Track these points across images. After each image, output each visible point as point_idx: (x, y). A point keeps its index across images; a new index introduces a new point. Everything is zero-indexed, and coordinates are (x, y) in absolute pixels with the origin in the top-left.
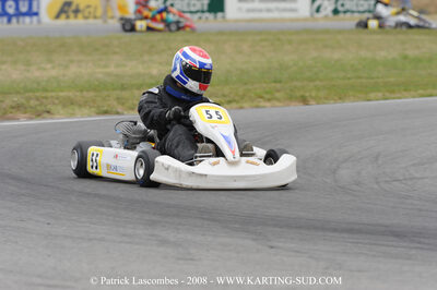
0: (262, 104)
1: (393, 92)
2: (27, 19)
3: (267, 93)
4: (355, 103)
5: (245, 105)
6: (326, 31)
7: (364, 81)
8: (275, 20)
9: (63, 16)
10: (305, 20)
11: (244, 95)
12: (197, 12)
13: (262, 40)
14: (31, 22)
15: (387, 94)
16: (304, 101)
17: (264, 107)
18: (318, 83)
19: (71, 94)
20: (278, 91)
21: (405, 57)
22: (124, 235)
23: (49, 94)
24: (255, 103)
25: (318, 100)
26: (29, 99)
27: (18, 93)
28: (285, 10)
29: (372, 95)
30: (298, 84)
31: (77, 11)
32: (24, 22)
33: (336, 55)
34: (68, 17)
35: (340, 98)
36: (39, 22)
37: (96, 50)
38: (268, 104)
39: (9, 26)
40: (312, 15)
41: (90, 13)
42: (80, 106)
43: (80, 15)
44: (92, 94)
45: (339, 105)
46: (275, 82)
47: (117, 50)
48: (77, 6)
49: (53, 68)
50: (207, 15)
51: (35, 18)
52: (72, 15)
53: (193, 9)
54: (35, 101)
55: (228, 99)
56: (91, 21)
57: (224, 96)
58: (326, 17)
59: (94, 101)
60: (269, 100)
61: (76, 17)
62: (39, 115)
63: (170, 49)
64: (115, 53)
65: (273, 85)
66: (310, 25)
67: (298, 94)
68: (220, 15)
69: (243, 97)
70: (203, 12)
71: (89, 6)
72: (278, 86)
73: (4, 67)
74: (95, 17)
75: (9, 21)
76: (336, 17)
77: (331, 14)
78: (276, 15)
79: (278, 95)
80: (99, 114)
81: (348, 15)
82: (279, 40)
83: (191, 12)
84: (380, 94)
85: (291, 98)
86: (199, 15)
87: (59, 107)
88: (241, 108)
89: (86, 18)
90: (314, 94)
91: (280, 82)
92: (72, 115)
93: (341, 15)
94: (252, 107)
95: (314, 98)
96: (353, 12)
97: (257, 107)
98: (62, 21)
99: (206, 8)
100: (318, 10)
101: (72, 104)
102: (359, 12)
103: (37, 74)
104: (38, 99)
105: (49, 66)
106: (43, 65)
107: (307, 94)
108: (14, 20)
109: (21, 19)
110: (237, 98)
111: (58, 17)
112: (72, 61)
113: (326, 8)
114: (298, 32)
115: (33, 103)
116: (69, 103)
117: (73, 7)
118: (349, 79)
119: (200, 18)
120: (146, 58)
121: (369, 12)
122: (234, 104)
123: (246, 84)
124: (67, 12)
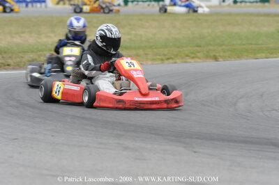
0: (189, 60)
1: (272, 53)
3: (192, 53)
4: (248, 61)
5: (178, 61)
6: (230, 14)
7: (253, 46)
9: (61, 3)
10: (215, 7)
11: (177, 55)
12: (147, 1)
13: (188, 20)
14: (41, 7)
15: (269, 55)
16: (216, 59)
17: (190, 62)
18: (224, 47)
20: (199, 52)
22: (101, 144)
24: (184, 60)
25: (225, 58)
26: (40, 56)
27: (32, 52)
29: (259, 55)
30: (211, 48)
32: (36, 7)
33: (236, 29)
34: (64, 4)
35: (238, 57)
36: (46, 6)
38: (192, 61)
39: (27, 9)
40: (220, 4)
45: (238, 62)
46: (197, 46)
49: (55, 36)
50: (153, 3)
51: (44, 4)
55: (167, 57)
57: (164, 55)
58: (229, 5)
60: (193, 58)
61: (69, 4)
65: (196, 48)
66: (219, 10)
67: (212, 54)
68: (161, 3)
69: (176, 56)
70: (151, 1)
72: (199, 49)
73: (23, 35)
75: (27, 6)
76: (236, 5)
77: (232, 3)
79: (198, 54)
81: (243, 4)
82: (199, 19)
83: (143, 1)
84: (263, 55)
85: (207, 57)
88: (175, 63)
90: (221, 54)
91: (200, 46)
93: (239, 4)
94: (182, 62)
95: (222, 57)
96: (246, 2)
97: (186, 62)
100: (224, 1)
102: (250, 2)
103: (45, 40)
105: (52, 35)
106: (49, 34)
107: (217, 54)
108: (30, 5)
109: (34, 4)
110: (173, 57)
111: (58, 3)
118: (244, 45)
119: (149, 5)
121: (257, 2)
122: (171, 61)
123: (178, 47)
124: (64, 0)
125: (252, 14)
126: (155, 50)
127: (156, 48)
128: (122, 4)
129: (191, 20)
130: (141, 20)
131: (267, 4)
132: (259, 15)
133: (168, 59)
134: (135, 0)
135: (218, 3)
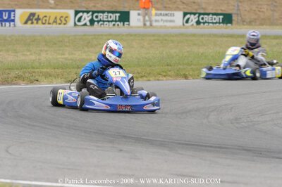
0: (161, 78)
2: (7, 24)
3: (163, 72)
5: (151, 79)
6: (194, 35)
8: (161, 27)
9: (30, 22)
10: (180, 27)
12: (112, 21)
13: (155, 40)
14: (10, 25)
16: (186, 77)
17: (162, 80)
18: (193, 67)
19: (48, 70)
20: (170, 71)
23: (36, 70)
24: (157, 78)
25: (194, 77)
26: (24, 73)
27: (17, 69)
28: (167, 21)
30: (181, 67)
31: (38, 19)
32: (5, 25)
33: (201, 50)
34: (32, 23)
36: (15, 25)
37: (55, 44)
38: (164, 79)
40: (183, 24)
41: (46, 20)
42: (55, 77)
43: (40, 22)
44: (61, 70)
46: (168, 65)
47: (68, 44)
48: (38, 16)
49: (31, 54)
50: (118, 23)
51: (12, 23)
52: (35, 22)
53: (110, 19)
54: (28, 74)
56: (47, 25)
57: (138, 73)
59: (62, 75)
60: (165, 76)
61: (37, 23)
62: (32, 82)
63: (100, 44)
64: (66, 46)
65: (167, 67)
66: (183, 30)
67: (182, 73)
68: (126, 23)
69: (150, 74)
70: (116, 21)
71: (45, 16)
72: (170, 67)
73: (1, 53)
74: (49, 24)
76: (198, 26)
77: (195, 24)
78: (161, 24)
79: (169, 73)
80: (66, 82)
81: (206, 24)
82: (166, 40)
83: (108, 21)
85: (178, 75)
86: (114, 23)
87: (43, 78)
88: (149, 80)
89: (43, 24)
90: (191, 73)
91: (171, 65)
92: (52, 83)
93: (202, 24)
94: (155, 80)
95: (191, 76)
96: (209, 23)
97: (158, 80)
98: (29, 25)
99: (117, 19)
100: (187, 22)
101: (50, 76)
102: (213, 23)
103: (23, 58)
104: (29, 73)
105: (28, 53)
106: (25, 53)
107: (187, 73)
109: (4, 23)
110: (146, 75)
111: (26, 23)
112: (41, 51)
114: (177, 35)
115: (27, 75)
116: (48, 75)
117: (36, 17)
119: (114, 25)
120: (86, 49)
121: (219, 23)
122: (145, 78)
123: (150, 66)
124: (32, 20)
125: (215, 35)
127: (130, 67)
128: (88, 24)
129: (158, 40)
131: (229, 25)
132: (222, 36)
133: (142, 77)
134: (101, 21)
135: (181, 24)
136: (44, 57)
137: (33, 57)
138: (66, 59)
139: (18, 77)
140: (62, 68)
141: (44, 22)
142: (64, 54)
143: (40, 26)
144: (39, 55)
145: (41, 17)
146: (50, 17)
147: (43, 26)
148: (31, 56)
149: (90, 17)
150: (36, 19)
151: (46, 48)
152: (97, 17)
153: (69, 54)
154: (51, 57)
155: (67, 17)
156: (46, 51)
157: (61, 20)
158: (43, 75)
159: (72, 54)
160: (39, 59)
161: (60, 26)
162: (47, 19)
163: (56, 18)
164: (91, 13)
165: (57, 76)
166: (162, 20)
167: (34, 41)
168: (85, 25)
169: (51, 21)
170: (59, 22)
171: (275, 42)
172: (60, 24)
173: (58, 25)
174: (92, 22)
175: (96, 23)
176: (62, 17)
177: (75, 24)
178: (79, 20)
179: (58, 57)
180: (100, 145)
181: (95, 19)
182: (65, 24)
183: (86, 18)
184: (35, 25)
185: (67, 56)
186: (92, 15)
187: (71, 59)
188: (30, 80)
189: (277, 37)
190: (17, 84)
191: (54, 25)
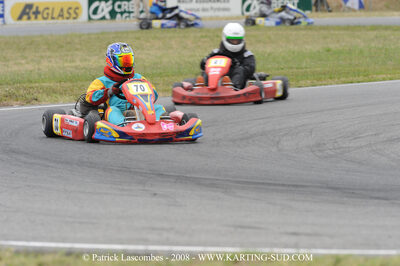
1: (320, 80)
6: (258, 28)
8: (211, 18)
9: (25, 17)
10: (237, 18)
13: (202, 37)
15: (315, 82)
19: (51, 84)
21: (328, 51)
23: (33, 85)
26: (18, 89)
27: (7, 84)
28: (219, 9)
29: (302, 82)
31: (37, 13)
33: (268, 49)
34: (29, 18)
36: (4, 22)
37: (61, 47)
40: (243, 13)
41: (48, 14)
42: (61, 94)
43: (39, 16)
44: (69, 84)
47: (79, 46)
48: (37, 8)
49: (27, 63)
51: (1, 20)
52: (33, 16)
56: (49, 21)
59: (72, 90)
61: (36, 18)
62: (28, 102)
64: (77, 50)
71: (47, 8)
74: (53, 18)
78: (211, 13)
82: (218, 37)
84: (309, 82)
87: (45, 95)
89: (44, 18)
92: (56, 102)
98: (24, 22)
100: (248, 9)
101: (54, 92)
103: (15, 68)
104: (25, 89)
105: (23, 62)
106: (19, 61)
111: (20, 18)
112: (42, 57)
113: (255, 8)
115: (21, 92)
116: (51, 92)
117: (34, 9)
118: (282, 69)
124: (28, 14)
126: (166, 79)
127: (167, 76)
128: (108, 16)
129: (206, 36)
130: (139, 39)
131: (308, 12)
134: (125, 12)
135: (240, 13)
136: (45, 65)
137: (29, 67)
138: (76, 68)
139: (9, 96)
140: (71, 81)
141: (45, 16)
142: (74, 61)
143: (40, 21)
144: (39, 63)
145: (41, 9)
146: (53, 9)
147: (45, 21)
148: (27, 66)
149: (110, 8)
150: (34, 13)
151: (48, 53)
152: (119, 7)
153: (81, 61)
154: (55, 65)
155: (77, 8)
156: (50, 57)
157: (69, 13)
158: (44, 91)
159: (86, 60)
160: (39, 69)
161: (69, 21)
162: (50, 12)
163: (62, 10)
164: (110, 2)
165: (63, 93)
166: (212, 8)
167: (31, 43)
168: (104, 18)
169: (55, 15)
170: (66, 15)
171: (373, 34)
172: (68, 18)
173: (65, 21)
174: (113, 14)
175: (119, 16)
176: (70, 8)
177: (90, 18)
178: (95, 12)
179: (66, 65)
180: (126, 188)
181: (117, 9)
182: (75, 18)
183: (105, 8)
184: (33, 21)
185: (78, 63)
186: (113, 4)
187: (84, 68)
188: (26, 99)
189: (375, 28)
190: (7, 105)
191: (60, 20)
